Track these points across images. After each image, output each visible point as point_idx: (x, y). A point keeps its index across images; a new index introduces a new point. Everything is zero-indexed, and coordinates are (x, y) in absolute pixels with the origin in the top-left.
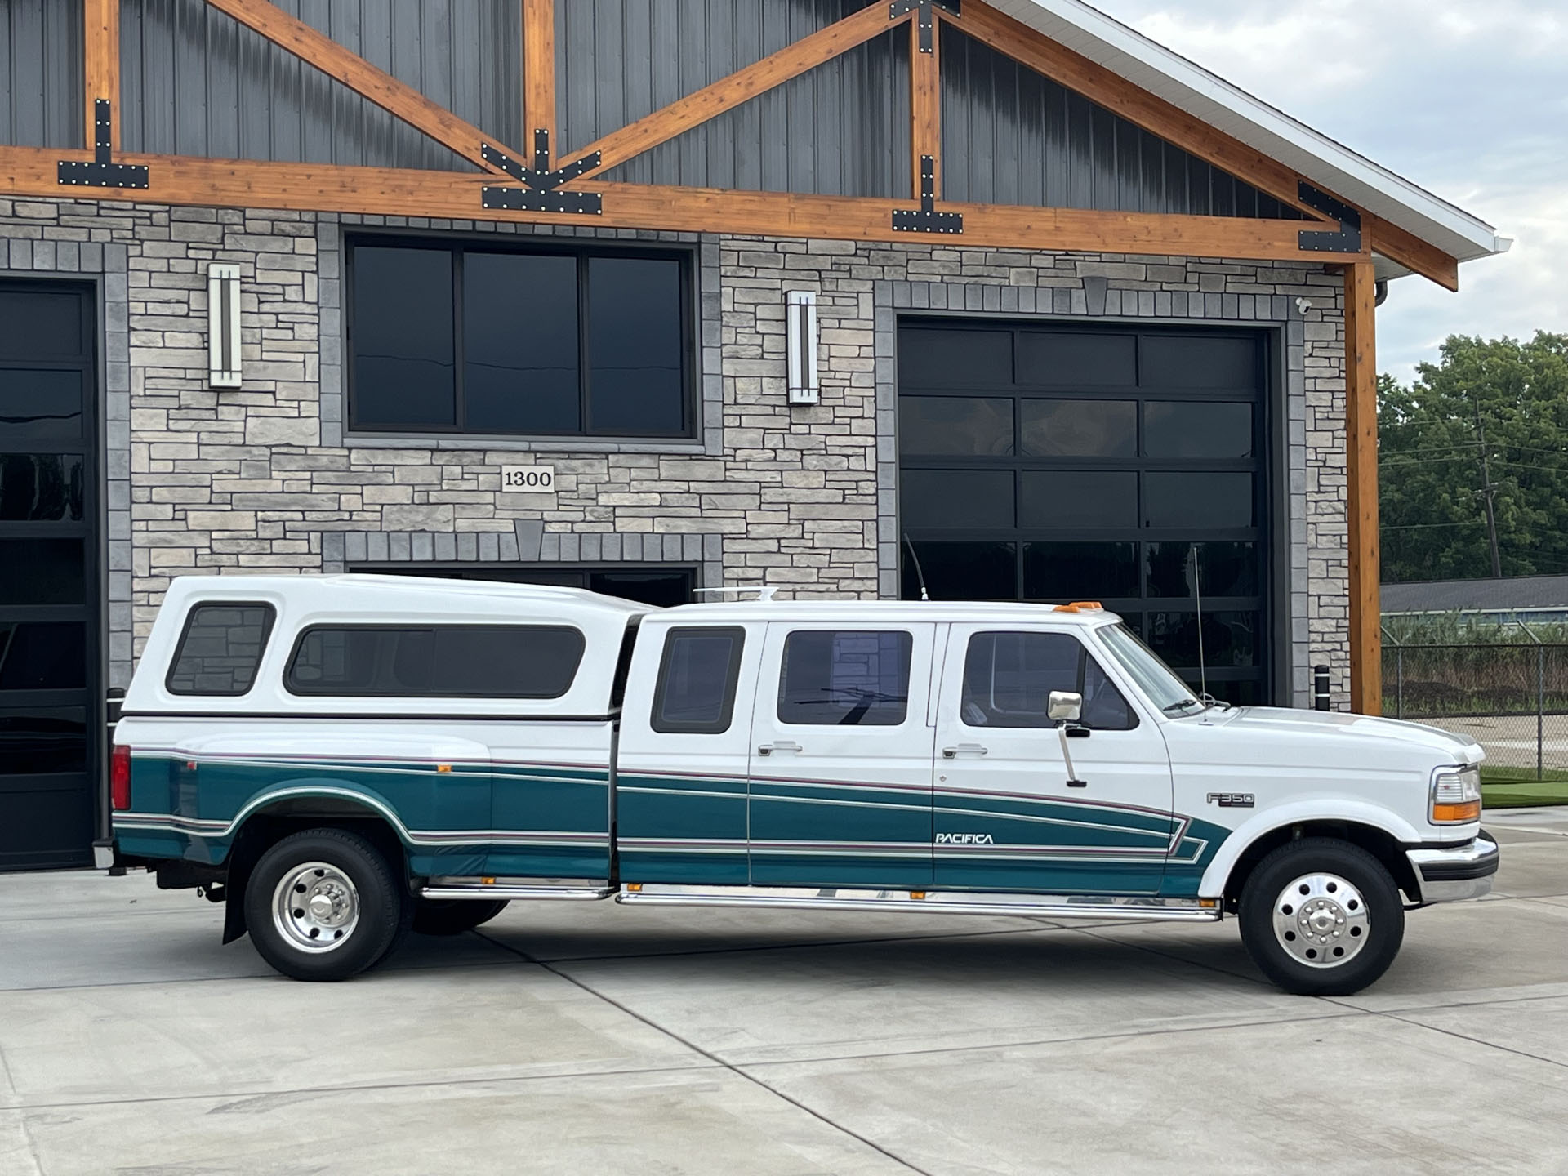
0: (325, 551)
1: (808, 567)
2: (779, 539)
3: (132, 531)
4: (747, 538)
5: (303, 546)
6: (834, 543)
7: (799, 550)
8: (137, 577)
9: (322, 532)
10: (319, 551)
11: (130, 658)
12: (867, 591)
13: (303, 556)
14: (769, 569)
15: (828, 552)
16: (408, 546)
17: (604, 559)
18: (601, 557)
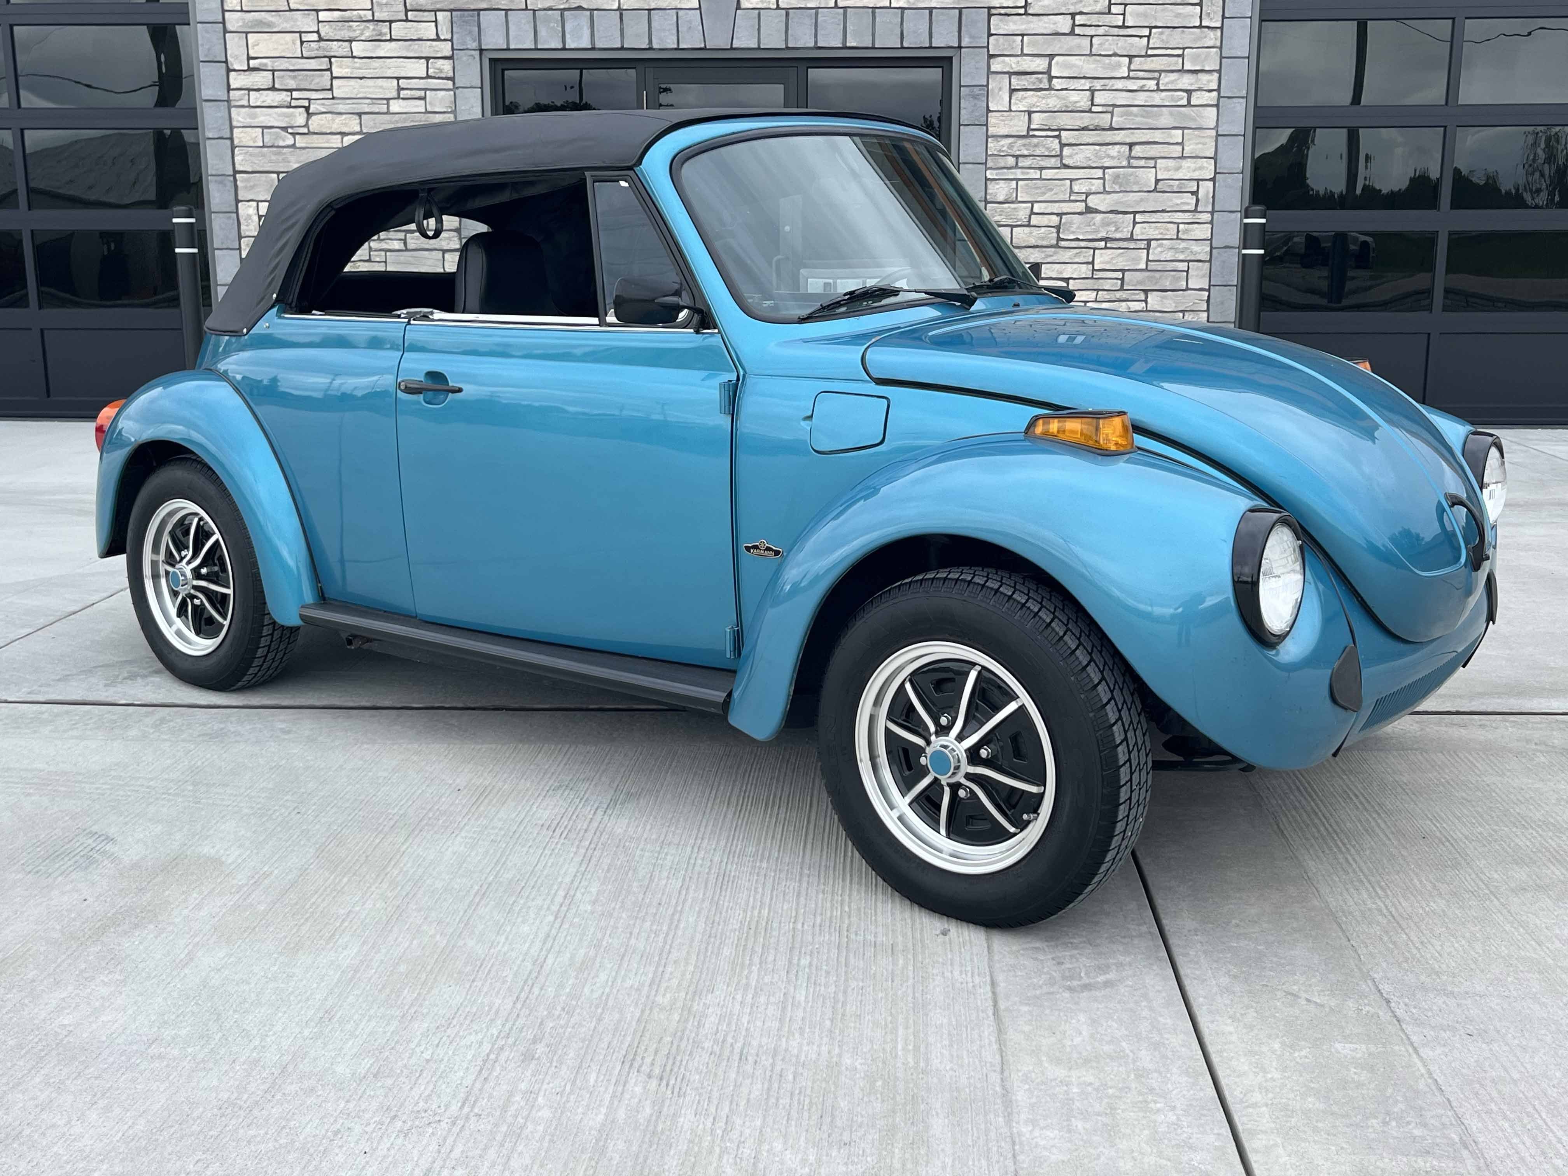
0: (455, 37)
1: (1115, 55)
2: (1073, 15)
3: (224, 11)
4: (1026, 14)
5: (429, 31)
6: (1156, 20)
7: (1101, 31)
8: (235, 70)
9: (451, 11)
10: (449, 37)
11: (231, 173)
12: (1200, 89)
13: (429, 43)
14: (1057, 59)
15: (1146, 32)
16: (560, 29)
17: (819, 45)
18: (816, 42)
